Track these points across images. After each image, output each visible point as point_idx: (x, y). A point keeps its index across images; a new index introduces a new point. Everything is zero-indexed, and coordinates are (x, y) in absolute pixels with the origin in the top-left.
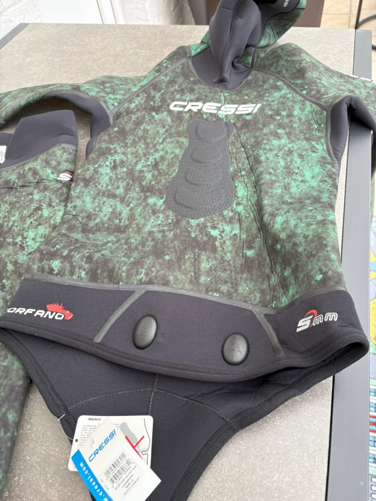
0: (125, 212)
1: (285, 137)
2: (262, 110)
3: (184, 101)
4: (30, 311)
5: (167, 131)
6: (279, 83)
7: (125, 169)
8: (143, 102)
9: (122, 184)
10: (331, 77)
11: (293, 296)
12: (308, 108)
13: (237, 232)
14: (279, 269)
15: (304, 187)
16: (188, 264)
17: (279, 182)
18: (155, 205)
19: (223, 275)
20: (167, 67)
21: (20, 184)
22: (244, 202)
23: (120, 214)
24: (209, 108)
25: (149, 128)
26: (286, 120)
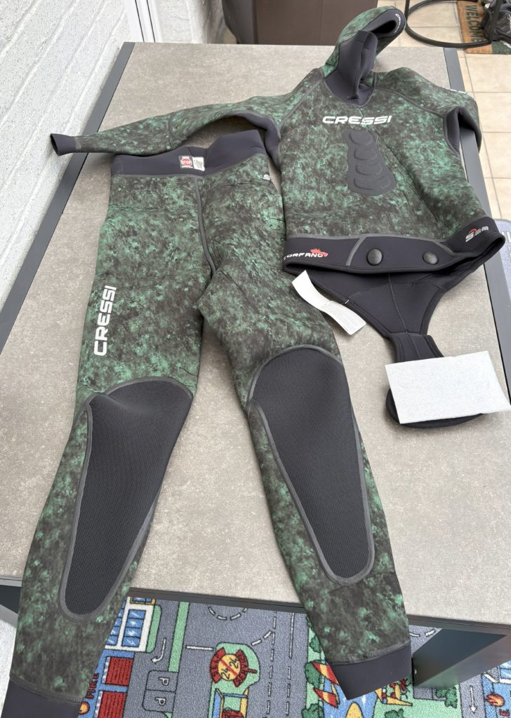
0: (324, 198)
1: (418, 139)
2: (393, 119)
3: (332, 115)
4: (302, 254)
5: (327, 139)
6: (400, 99)
7: (310, 169)
8: (300, 117)
9: (313, 180)
10: (438, 92)
11: (457, 228)
12: (428, 117)
13: (406, 202)
14: (442, 218)
15: (442, 171)
16: (385, 220)
17: (424, 169)
18: (342, 190)
19: (408, 225)
20: (309, 87)
21: (239, 182)
22: (404, 183)
23: (321, 199)
24: (353, 120)
25: (313, 137)
26: (414, 127)
